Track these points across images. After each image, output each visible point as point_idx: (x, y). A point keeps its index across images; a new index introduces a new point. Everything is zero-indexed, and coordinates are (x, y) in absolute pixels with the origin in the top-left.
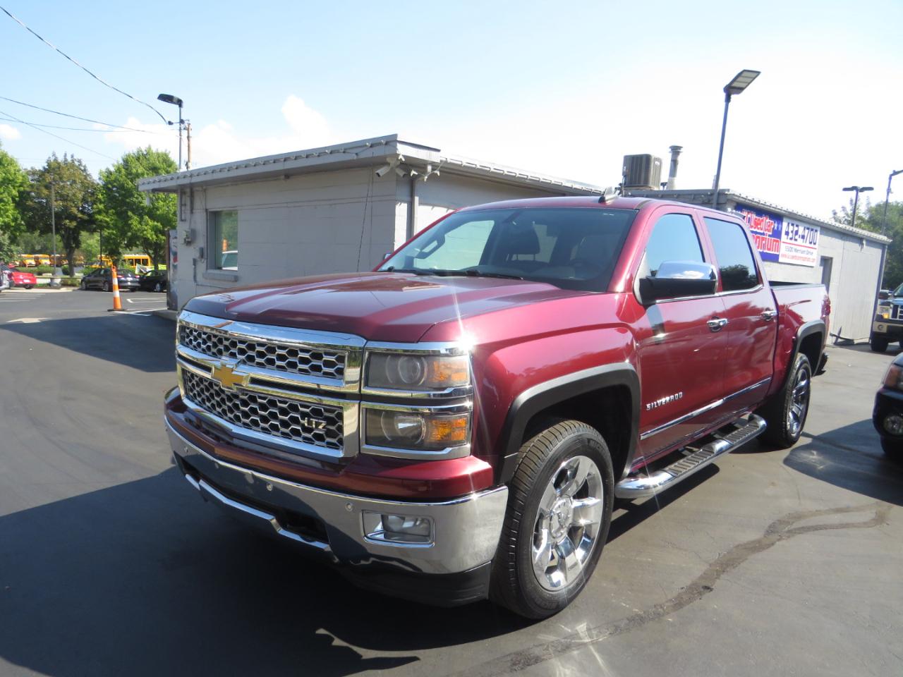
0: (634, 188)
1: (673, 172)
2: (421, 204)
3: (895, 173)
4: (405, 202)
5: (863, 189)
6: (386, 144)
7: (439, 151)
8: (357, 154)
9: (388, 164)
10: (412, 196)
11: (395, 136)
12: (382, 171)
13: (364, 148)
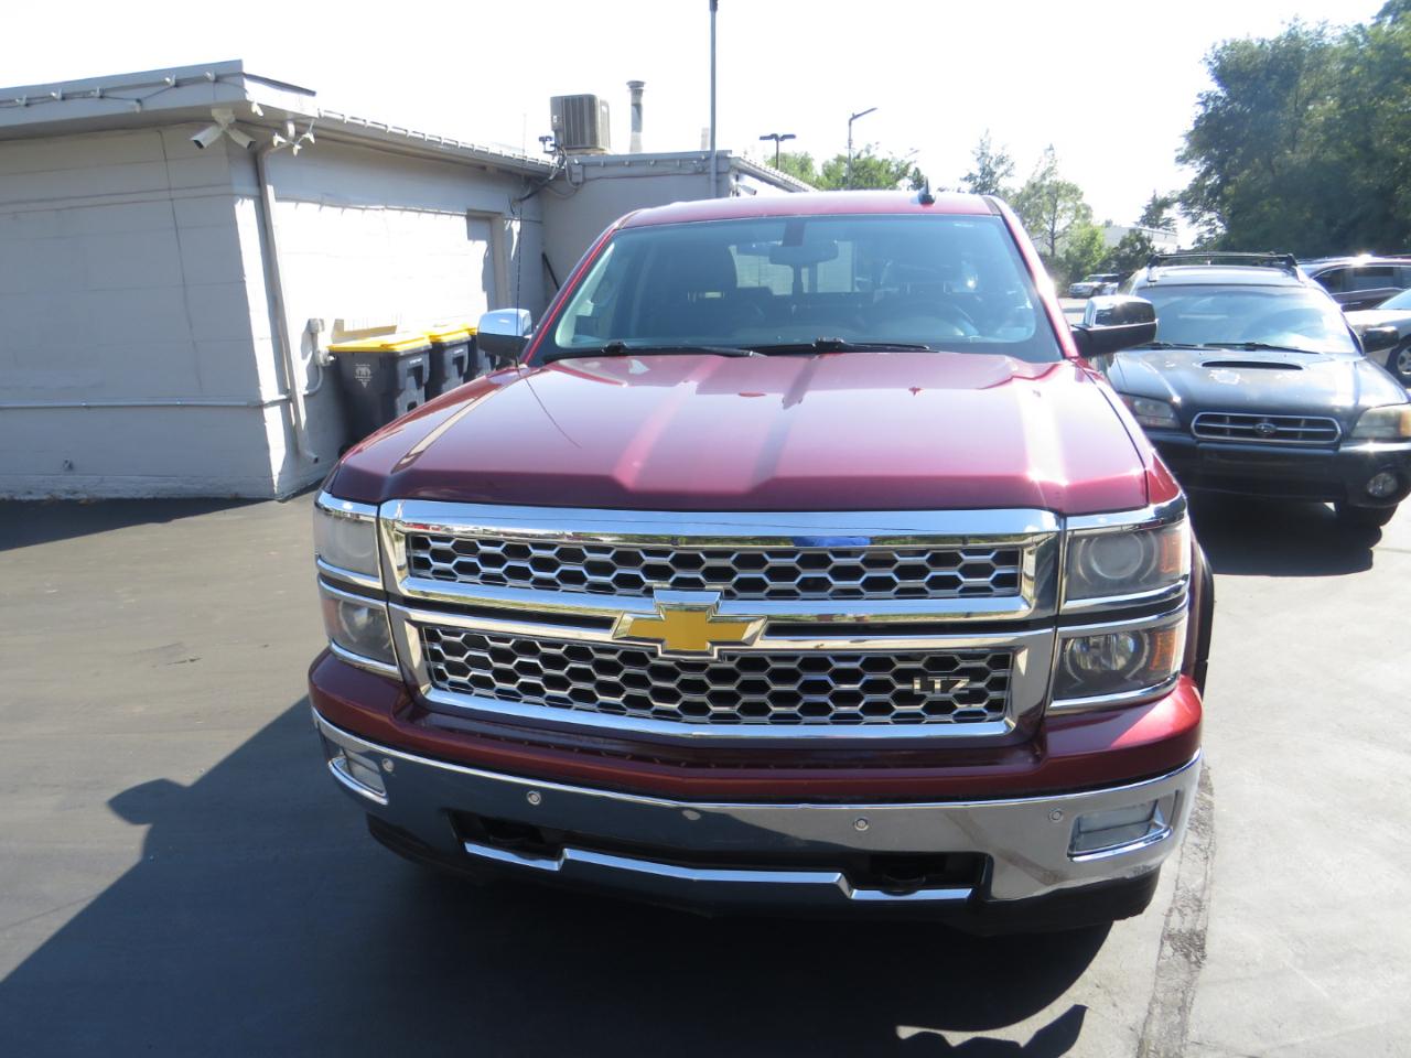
0: (578, 151)
1: (637, 124)
2: (278, 199)
3: (855, 117)
4: (249, 197)
5: (785, 137)
6: (218, 80)
7: (312, 93)
8: (138, 101)
9: (213, 121)
10: (260, 184)
11: (239, 63)
12: (206, 136)
13: (163, 88)
